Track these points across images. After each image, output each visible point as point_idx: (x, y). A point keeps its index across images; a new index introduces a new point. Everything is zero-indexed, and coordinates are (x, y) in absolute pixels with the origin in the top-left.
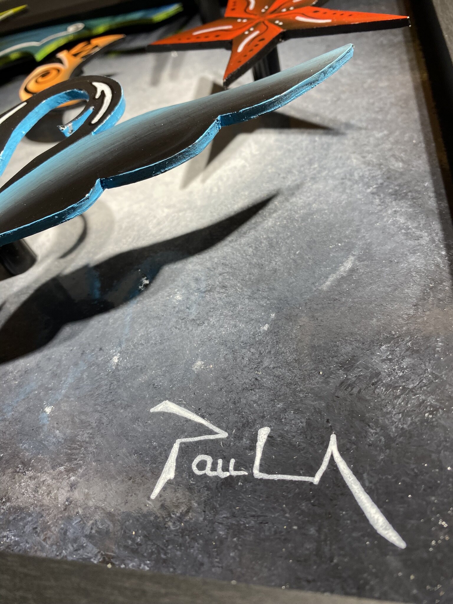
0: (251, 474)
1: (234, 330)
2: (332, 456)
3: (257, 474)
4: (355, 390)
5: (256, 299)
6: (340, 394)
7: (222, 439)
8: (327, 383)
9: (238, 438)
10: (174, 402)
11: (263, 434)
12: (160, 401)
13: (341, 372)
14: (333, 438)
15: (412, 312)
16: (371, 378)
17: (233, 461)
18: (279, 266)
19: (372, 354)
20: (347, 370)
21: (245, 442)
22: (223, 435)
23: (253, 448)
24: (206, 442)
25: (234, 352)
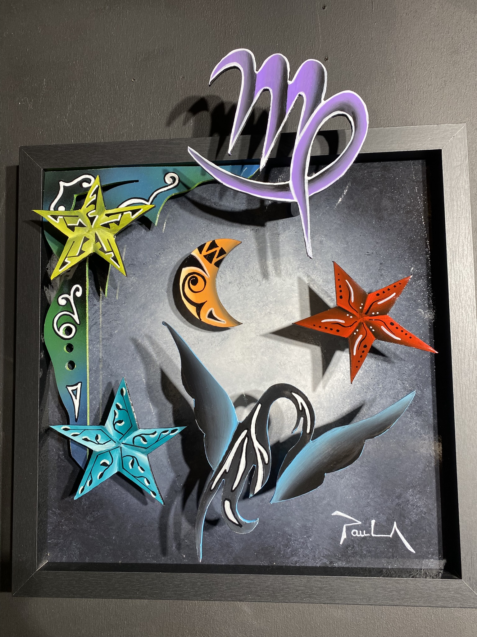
0: (371, 535)
1: (356, 482)
2: (395, 529)
3: (373, 535)
4: (401, 506)
5: (363, 467)
6: (397, 508)
7: (360, 524)
8: (392, 504)
9: (365, 523)
10: (339, 511)
11: (373, 522)
12: (335, 511)
13: (397, 500)
14: (395, 523)
15: (420, 476)
16: (406, 502)
17: (364, 531)
18: (371, 450)
19: (407, 493)
20: (399, 499)
21: (368, 525)
22: (360, 523)
23: (370, 527)
24: (355, 525)
25: (358, 491)
